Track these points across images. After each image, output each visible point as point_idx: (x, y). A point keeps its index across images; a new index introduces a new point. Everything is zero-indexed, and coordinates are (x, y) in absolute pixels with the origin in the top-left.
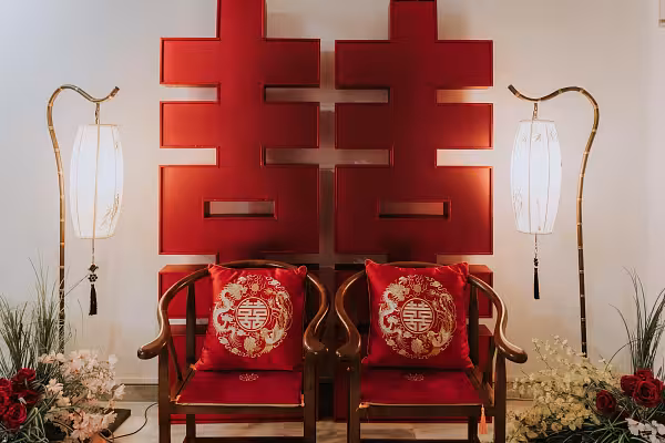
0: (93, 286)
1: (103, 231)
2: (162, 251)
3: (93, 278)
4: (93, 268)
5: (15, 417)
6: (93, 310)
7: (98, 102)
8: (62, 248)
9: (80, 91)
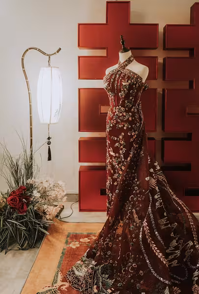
0: (49, 147)
1: (54, 120)
2: (80, 130)
3: (49, 143)
4: (49, 138)
5: (22, 208)
6: (50, 159)
7: (49, 56)
8: (31, 129)
9: (39, 50)
